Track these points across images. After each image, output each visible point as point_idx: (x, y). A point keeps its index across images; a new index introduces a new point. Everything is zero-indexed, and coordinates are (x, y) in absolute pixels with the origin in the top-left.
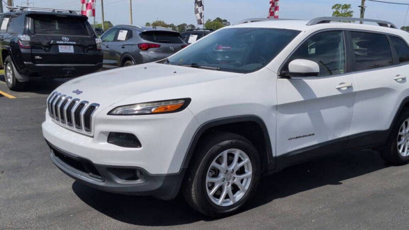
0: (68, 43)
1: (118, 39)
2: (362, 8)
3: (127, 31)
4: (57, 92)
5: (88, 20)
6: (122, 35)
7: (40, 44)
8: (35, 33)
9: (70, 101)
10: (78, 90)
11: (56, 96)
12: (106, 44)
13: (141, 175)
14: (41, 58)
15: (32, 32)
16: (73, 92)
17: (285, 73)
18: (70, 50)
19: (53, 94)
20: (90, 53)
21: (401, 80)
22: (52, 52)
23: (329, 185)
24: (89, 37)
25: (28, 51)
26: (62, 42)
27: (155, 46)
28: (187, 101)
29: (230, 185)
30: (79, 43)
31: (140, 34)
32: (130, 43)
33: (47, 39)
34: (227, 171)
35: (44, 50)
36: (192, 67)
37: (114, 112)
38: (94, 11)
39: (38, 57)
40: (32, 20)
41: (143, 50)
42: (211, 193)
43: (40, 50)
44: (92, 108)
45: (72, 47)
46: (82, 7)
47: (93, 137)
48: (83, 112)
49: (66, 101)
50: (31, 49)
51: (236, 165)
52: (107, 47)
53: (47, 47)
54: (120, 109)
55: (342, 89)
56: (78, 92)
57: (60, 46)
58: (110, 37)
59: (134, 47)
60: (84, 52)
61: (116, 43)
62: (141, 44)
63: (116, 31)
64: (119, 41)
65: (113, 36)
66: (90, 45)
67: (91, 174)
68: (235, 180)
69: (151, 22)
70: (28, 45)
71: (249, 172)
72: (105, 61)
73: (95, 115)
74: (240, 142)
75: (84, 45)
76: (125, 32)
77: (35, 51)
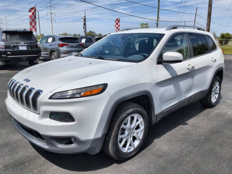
0: (24, 45)
1: (48, 42)
2: (157, 24)
3: (52, 38)
4: (14, 79)
5: (33, 33)
6: (50, 40)
7: (10, 46)
8: (7, 41)
9: (22, 87)
10: (27, 79)
11: (14, 82)
12: (42, 44)
13: (75, 141)
14: (10, 53)
15: (6, 40)
16: (24, 80)
17: (160, 61)
18: (25, 48)
19: (12, 81)
20: (35, 49)
21: (214, 60)
22: (16, 50)
23: (181, 126)
24: (34, 41)
25: (4, 50)
26: (21, 45)
27: (66, 45)
28: (105, 86)
29: (132, 138)
30: (29, 45)
31: (59, 39)
32: (54, 44)
33: (13, 43)
34: (130, 129)
35: (12, 49)
36: (99, 59)
37: (53, 97)
38: (36, 29)
39: (9, 53)
40: (5, 34)
41: (61, 47)
42: (121, 145)
43: (10, 49)
44: (38, 93)
45: (26, 47)
46: (30, 27)
47: (39, 114)
48: (31, 96)
49: (19, 87)
50: (5, 49)
51: (135, 124)
52: (43, 46)
53: (13, 47)
54: (58, 94)
55: (190, 68)
56: (27, 80)
57: (19, 47)
58: (44, 41)
59: (56, 45)
60: (32, 49)
61: (47, 44)
62: (60, 44)
63: (47, 38)
64: (48, 43)
65: (46, 40)
66: (35, 46)
67: (39, 138)
68: (135, 134)
69: (61, 34)
70: (4, 47)
71: (142, 127)
72: (42, 53)
73: (40, 99)
74: (138, 109)
75: (32, 45)
76: (51, 39)
77: (7, 50)
